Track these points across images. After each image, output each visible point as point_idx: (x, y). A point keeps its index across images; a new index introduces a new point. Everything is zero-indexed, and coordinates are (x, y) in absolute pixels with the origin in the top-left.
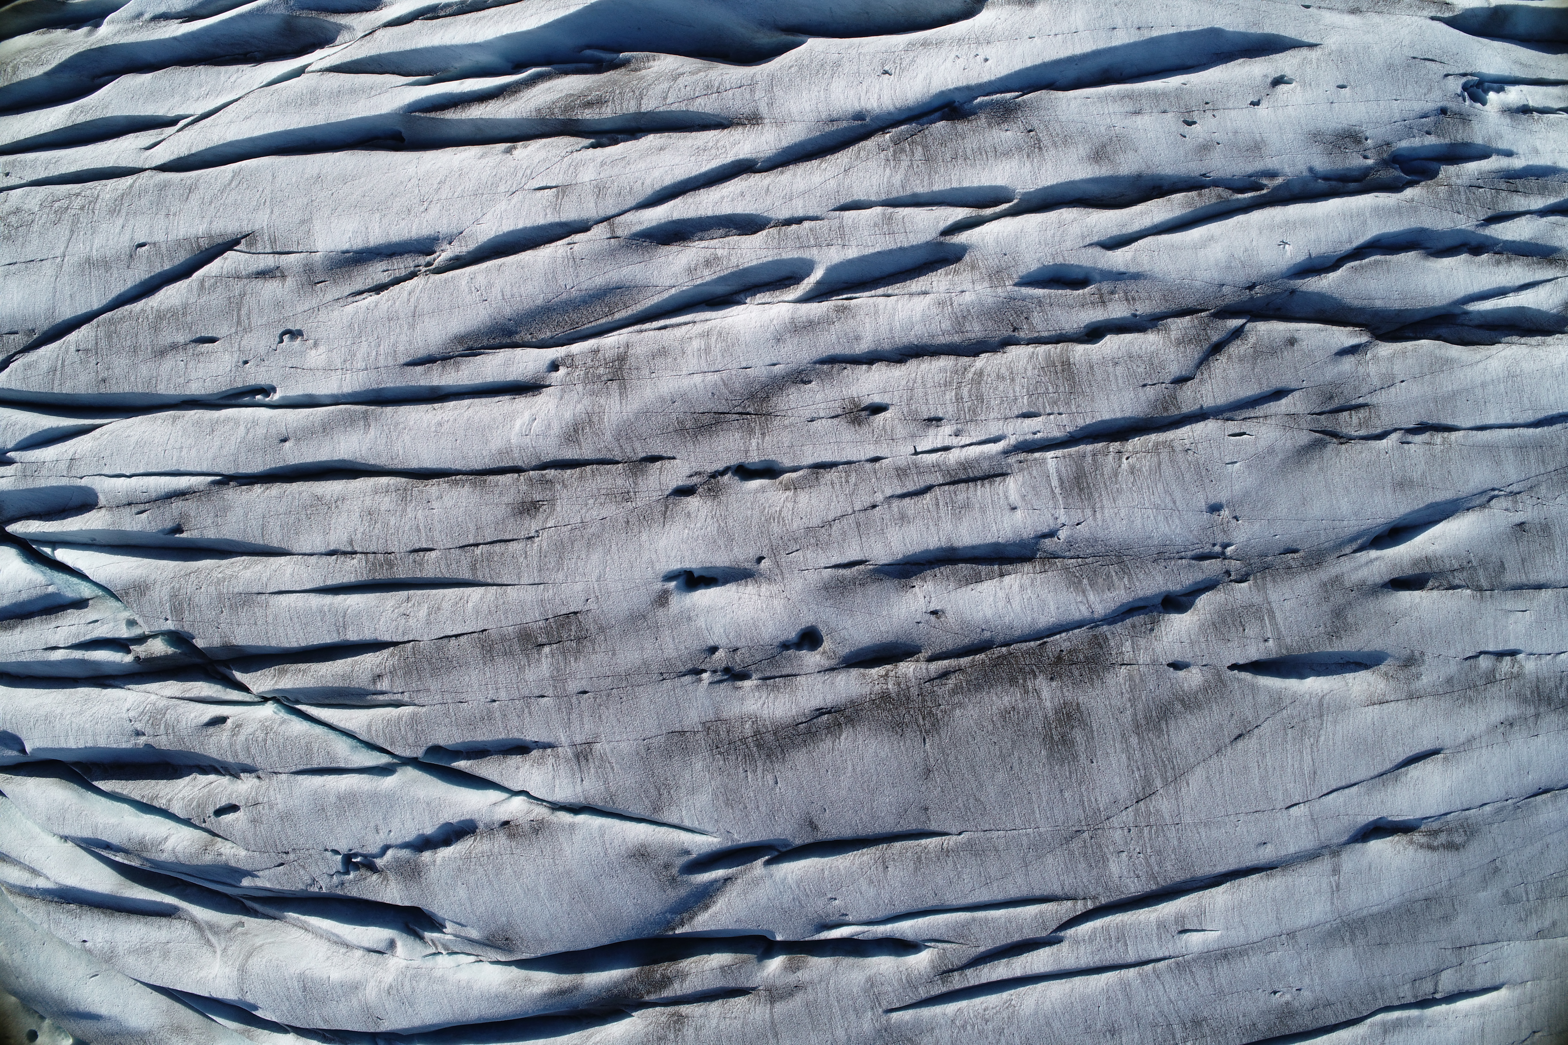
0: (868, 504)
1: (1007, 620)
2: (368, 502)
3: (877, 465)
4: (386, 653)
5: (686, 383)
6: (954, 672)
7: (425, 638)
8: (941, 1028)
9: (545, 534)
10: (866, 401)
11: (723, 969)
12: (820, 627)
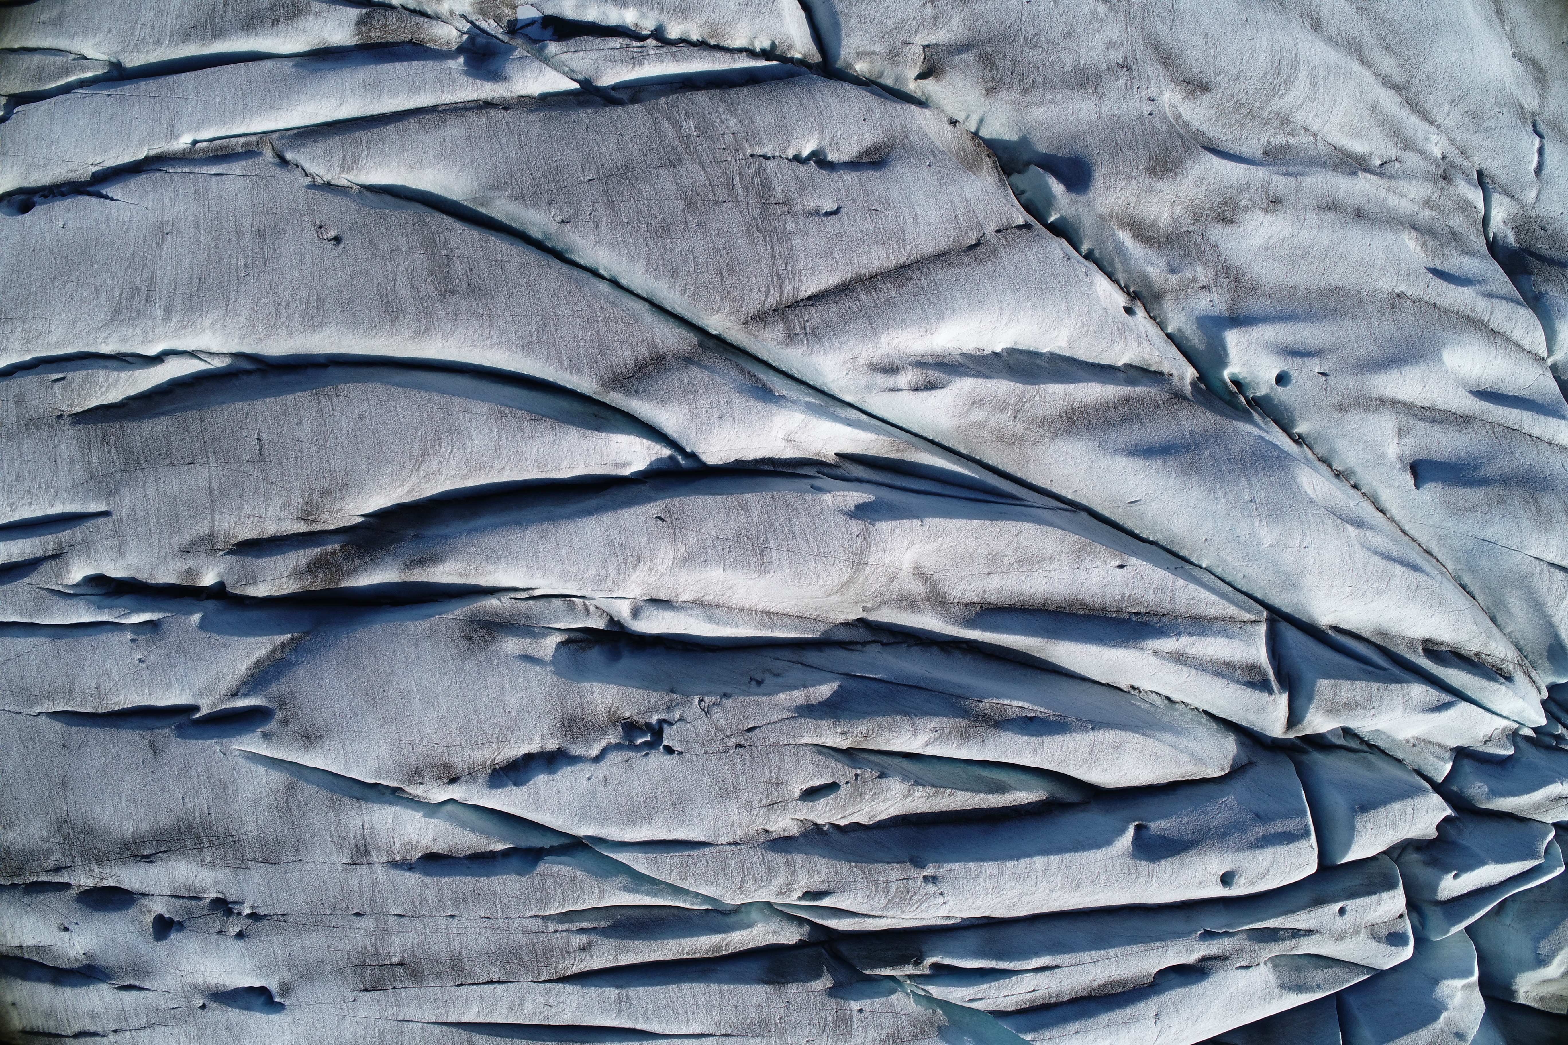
0: (119, 1034)
1: (13, 910)
4: (576, 970)
6: (50, 870)
7: (525, 984)
11: (253, 581)
12: (151, 939)
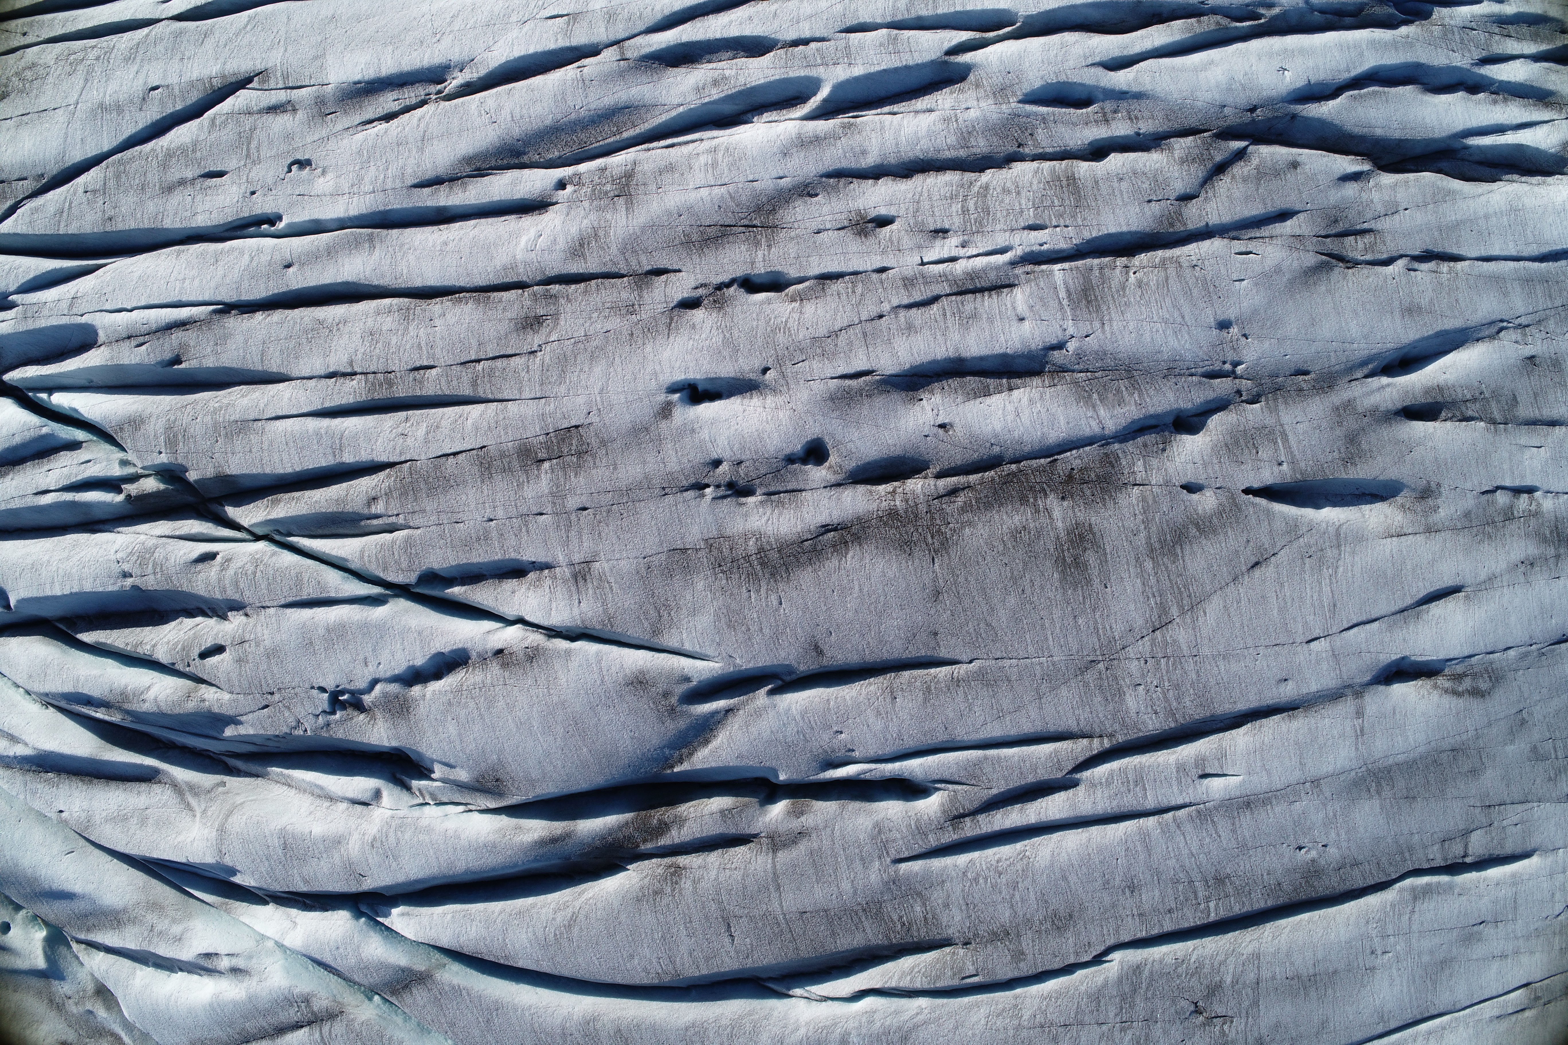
0: (875, 314)
1: (1016, 434)
2: (370, 322)
3: (884, 275)
4: (382, 475)
5: (693, 197)
6: (963, 489)
7: (423, 457)
8: (952, 881)
9: (548, 348)
10: (873, 214)
11: (723, 813)
12: (827, 439)
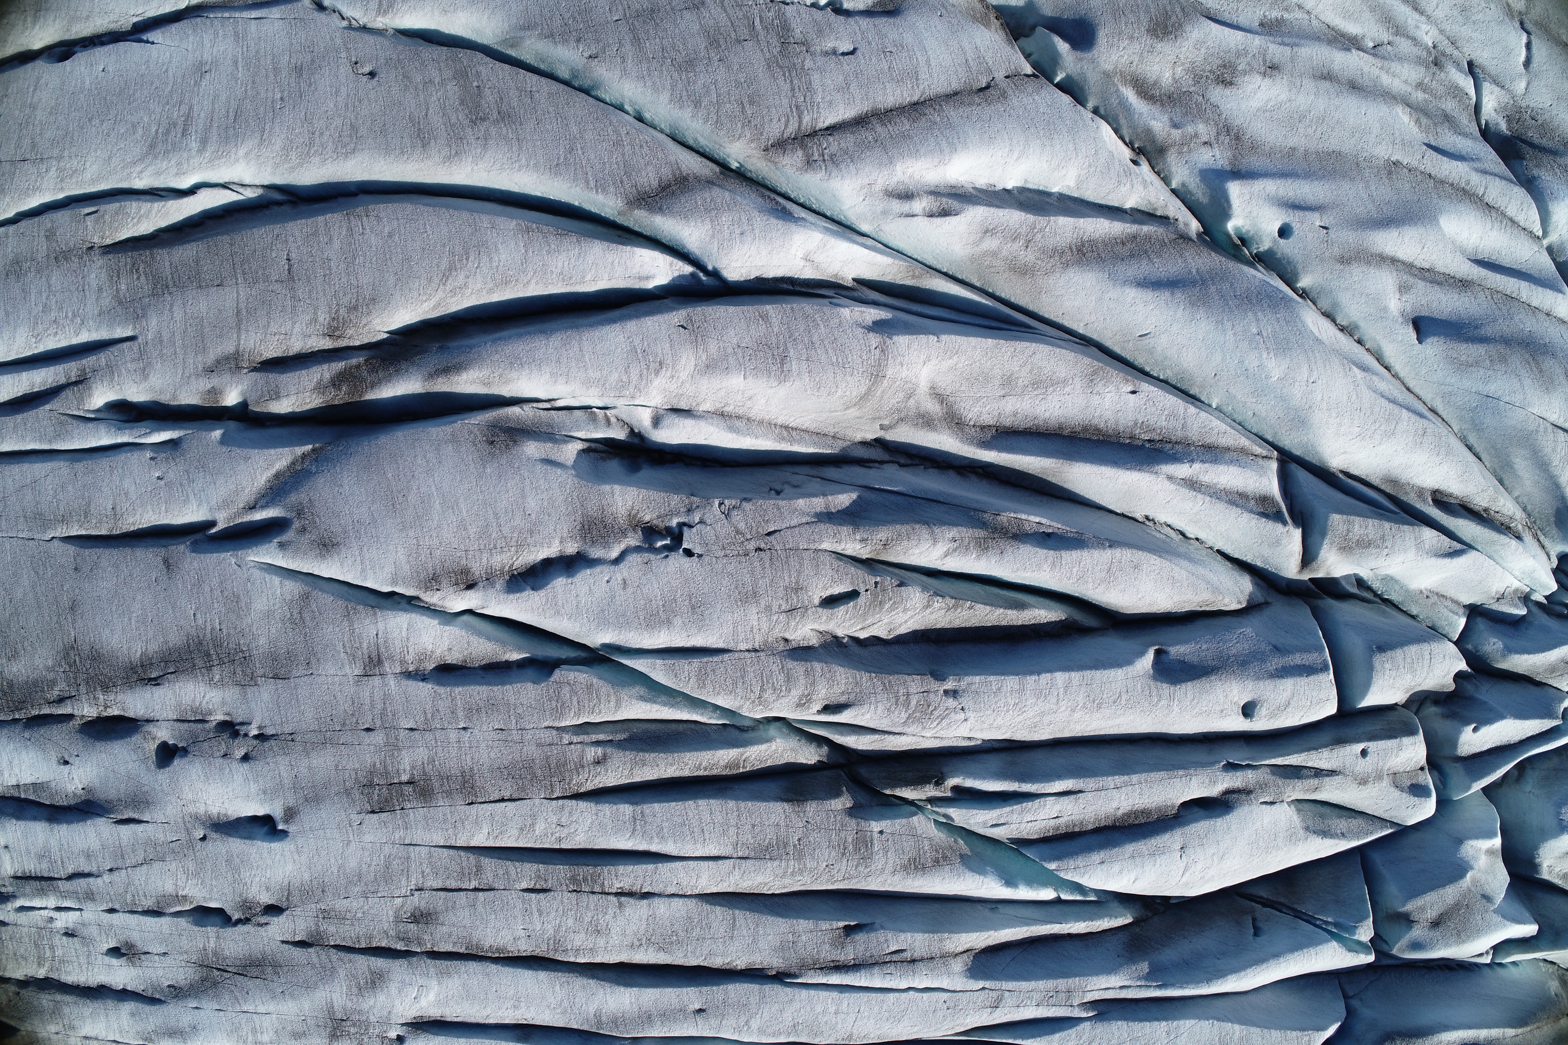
0: (115, 873)
1: (12, 746)
3: (110, 906)
4: (590, 786)
5: (271, 1007)
6: (54, 702)
7: (537, 801)
8: (93, 314)
9: (404, 891)
10: (123, 961)
11: (276, 396)
12: (153, 767)
